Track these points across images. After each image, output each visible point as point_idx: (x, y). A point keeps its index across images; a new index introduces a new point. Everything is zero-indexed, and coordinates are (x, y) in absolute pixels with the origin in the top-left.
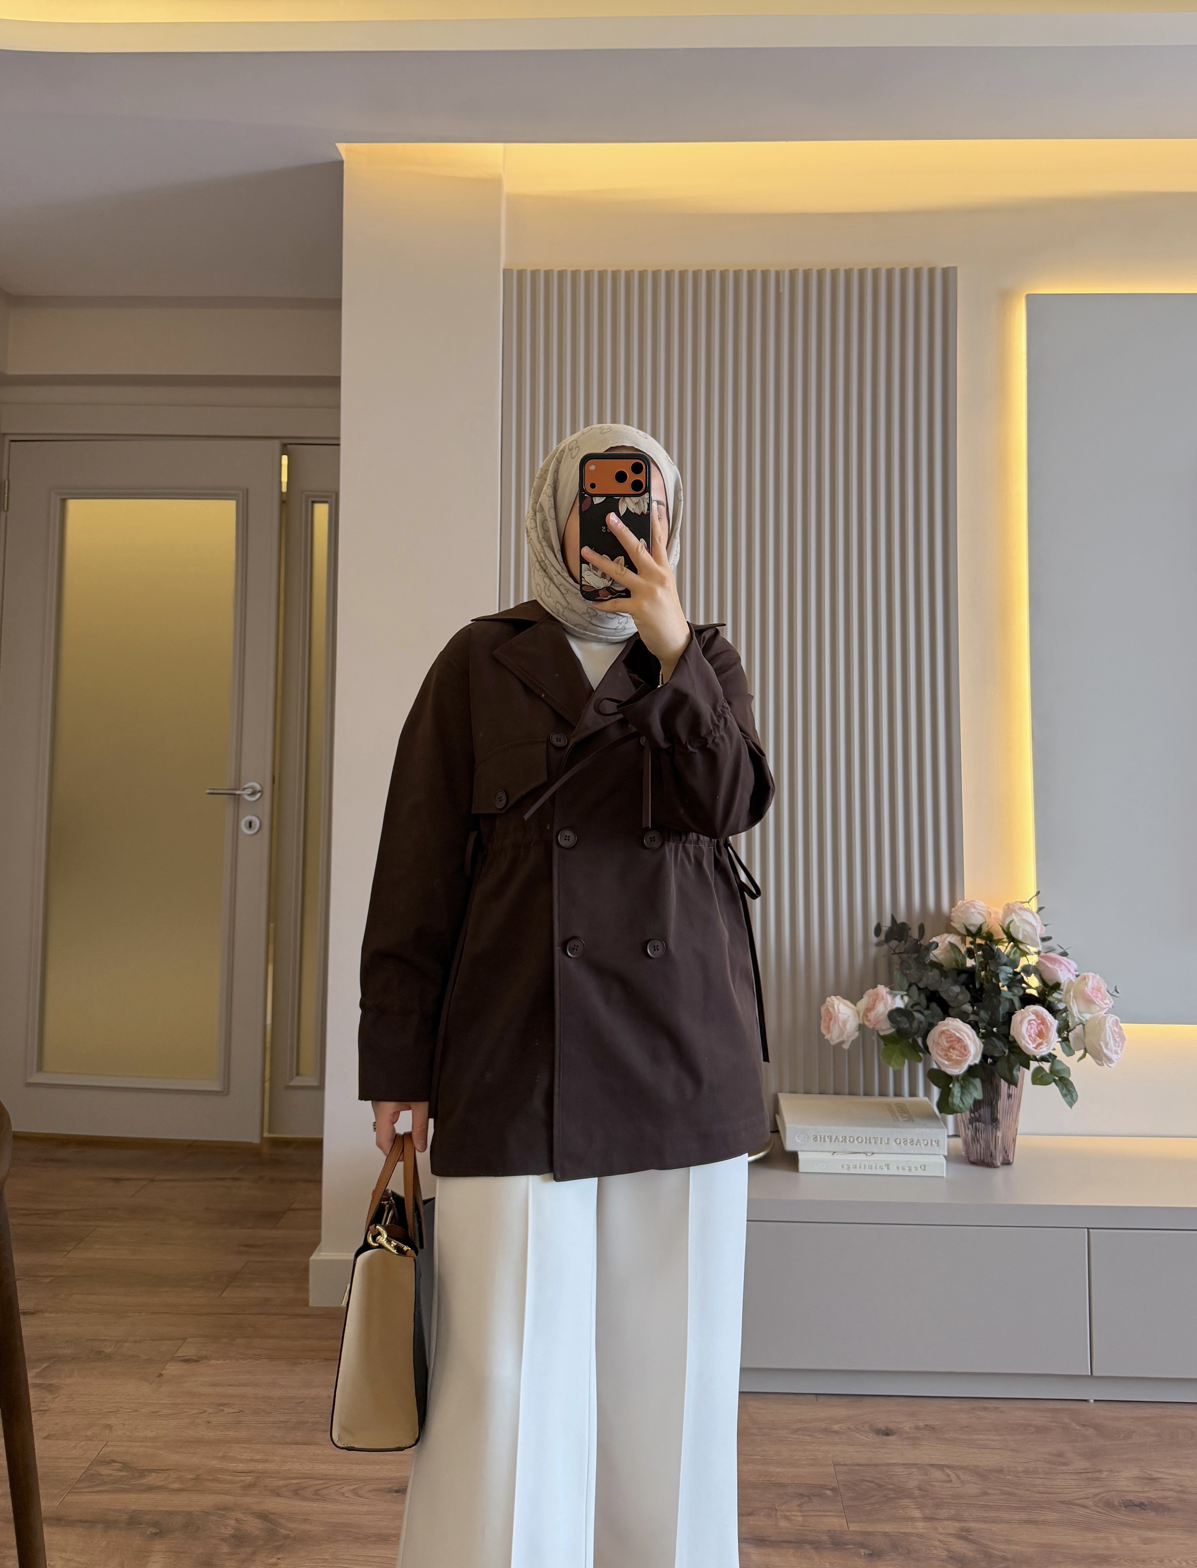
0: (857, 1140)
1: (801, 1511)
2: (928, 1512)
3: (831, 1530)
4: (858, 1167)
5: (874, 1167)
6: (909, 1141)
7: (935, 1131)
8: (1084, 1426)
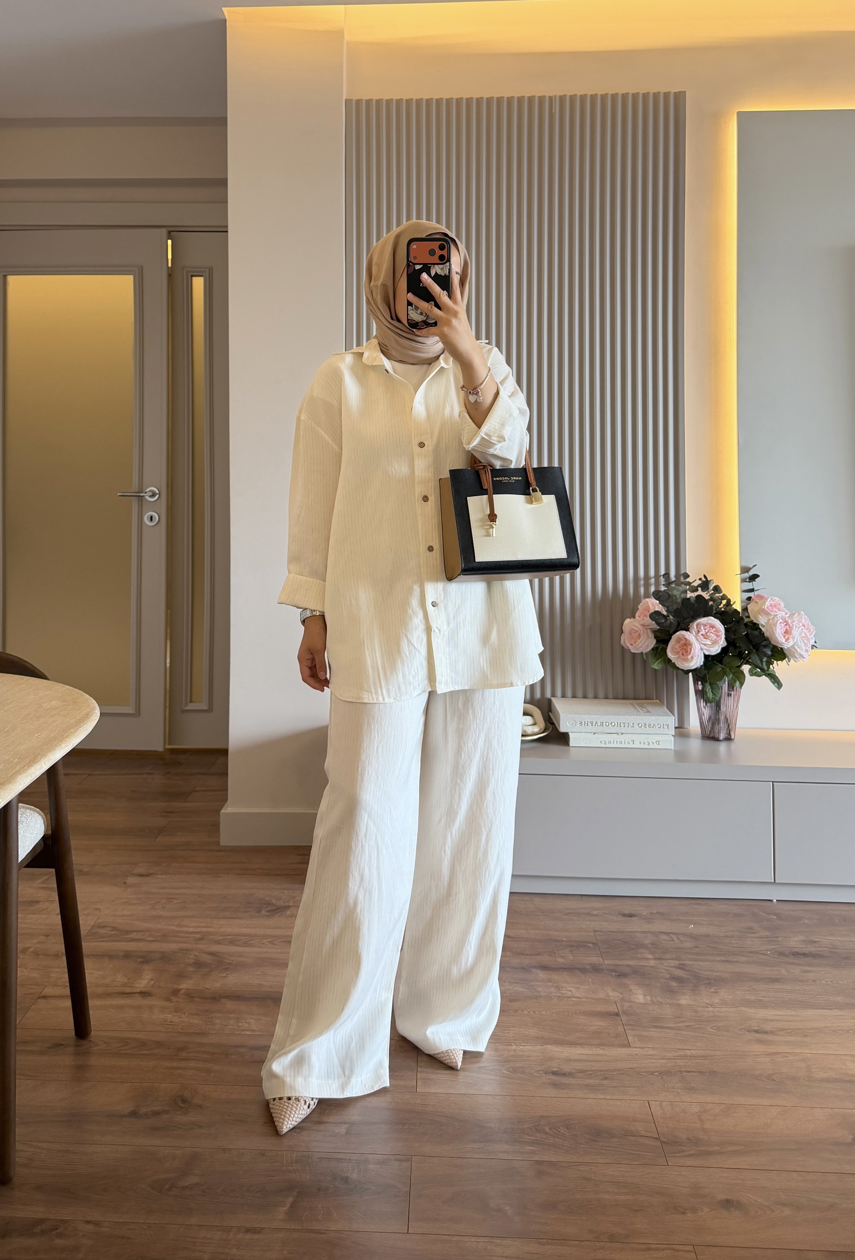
0: (611, 724)
1: (572, 954)
2: (657, 956)
3: (591, 964)
4: (612, 742)
5: (623, 742)
6: (647, 725)
7: (666, 718)
8: (768, 914)
